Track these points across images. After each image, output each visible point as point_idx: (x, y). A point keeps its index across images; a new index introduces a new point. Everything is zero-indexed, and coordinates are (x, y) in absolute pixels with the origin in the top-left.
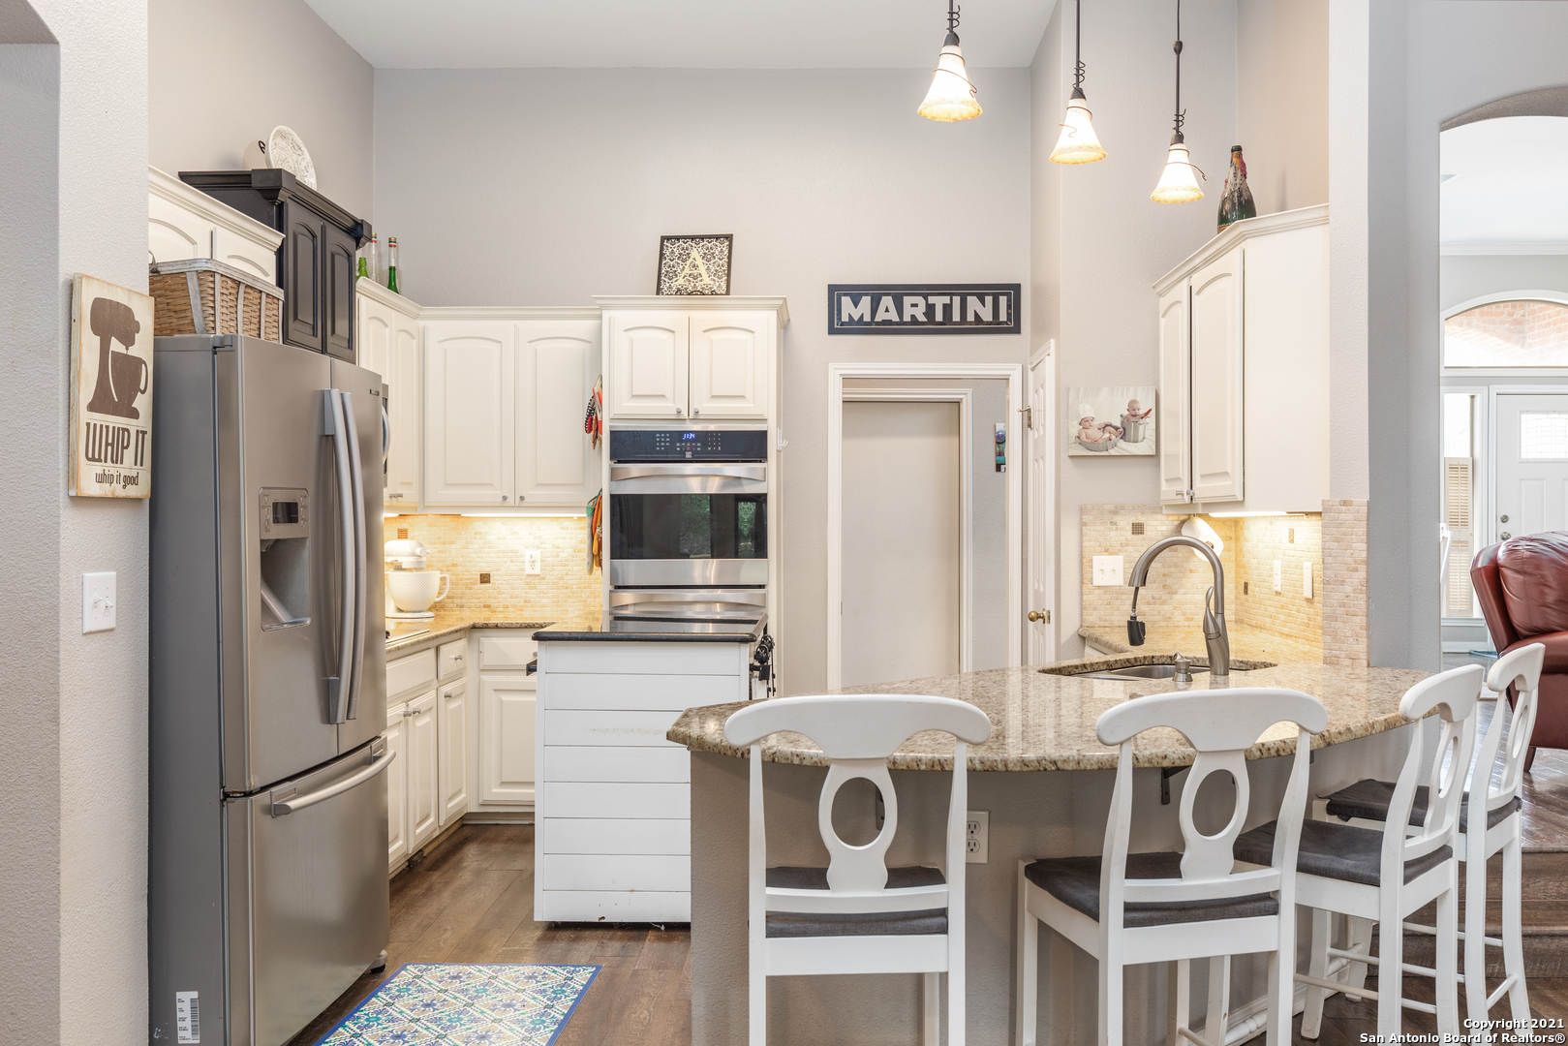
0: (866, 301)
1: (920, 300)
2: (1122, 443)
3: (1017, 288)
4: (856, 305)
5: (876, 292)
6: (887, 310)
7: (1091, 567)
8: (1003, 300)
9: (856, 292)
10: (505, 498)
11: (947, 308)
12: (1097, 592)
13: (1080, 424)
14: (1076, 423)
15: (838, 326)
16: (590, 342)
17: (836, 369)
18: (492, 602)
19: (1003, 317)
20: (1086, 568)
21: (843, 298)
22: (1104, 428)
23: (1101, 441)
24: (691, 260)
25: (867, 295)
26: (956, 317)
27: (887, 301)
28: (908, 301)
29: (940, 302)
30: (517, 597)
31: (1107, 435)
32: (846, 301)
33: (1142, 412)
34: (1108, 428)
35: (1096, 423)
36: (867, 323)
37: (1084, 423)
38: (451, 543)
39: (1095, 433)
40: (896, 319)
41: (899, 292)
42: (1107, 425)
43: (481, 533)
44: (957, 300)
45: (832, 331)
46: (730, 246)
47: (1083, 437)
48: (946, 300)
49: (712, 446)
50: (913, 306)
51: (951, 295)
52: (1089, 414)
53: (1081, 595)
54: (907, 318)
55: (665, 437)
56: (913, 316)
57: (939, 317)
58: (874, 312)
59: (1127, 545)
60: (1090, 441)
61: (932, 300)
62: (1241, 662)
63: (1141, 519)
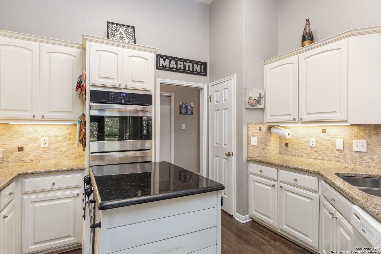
0: (167, 61)
1: (182, 63)
2: (258, 105)
3: (206, 64)
4: (164, 61)
5: (171, 59)
6: (173, 65)
7: (250, 140)
8: (202, 66)
9: (165, 58)
10: (34, 116)
11: (189, 66)
12: (252, 147)
13: (249, 99)
14: (248, 98)
15: (159, 67)
16: (76, 57)
17: (159, 80)
18: (25, 159)
19: (202, 71)
20: (249, 141)
21: (160, 59)
22: (254, 100)
23: (253, 104)
24: (120, 32)
25: (168, 59)
26: (191, 69)
27: (173, 62)
28: (179, 63)
29: (187, 64)
30: (37, 156)
31: (255, 102)
32: (162, 60)
33: (262, 96)
34: (255, 100)
35: (252, 99)
36: (167, 68)
37: (250, 98)
38: (4, 135)
39: (252, 101)
40: (176, 67)
41: (177, 60)
42: (255, 99)
43: (19, 131)
44: (191, 64)
45: (157, 68)
46: (134, 30)
47: (250, 102)
48: (189, 64)
49: (132, 99)
50: (180, 65)
51: (190, 63)
52: (251, 96)
53: (248, 148)
54: (178, 68)
55: (114, 94)
56: (180, 67)
57: (187, 69)
58: (170, 64)
59: (258, 134)
60: (251, 104)
61: (185, 63)
62: (368, 175)
63: (261, 126)
